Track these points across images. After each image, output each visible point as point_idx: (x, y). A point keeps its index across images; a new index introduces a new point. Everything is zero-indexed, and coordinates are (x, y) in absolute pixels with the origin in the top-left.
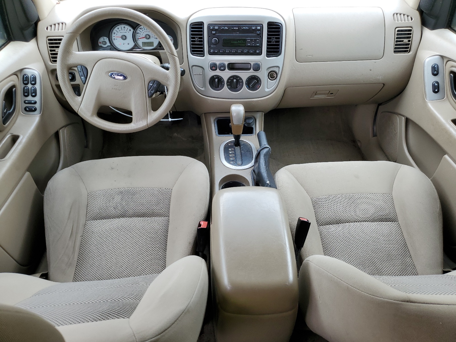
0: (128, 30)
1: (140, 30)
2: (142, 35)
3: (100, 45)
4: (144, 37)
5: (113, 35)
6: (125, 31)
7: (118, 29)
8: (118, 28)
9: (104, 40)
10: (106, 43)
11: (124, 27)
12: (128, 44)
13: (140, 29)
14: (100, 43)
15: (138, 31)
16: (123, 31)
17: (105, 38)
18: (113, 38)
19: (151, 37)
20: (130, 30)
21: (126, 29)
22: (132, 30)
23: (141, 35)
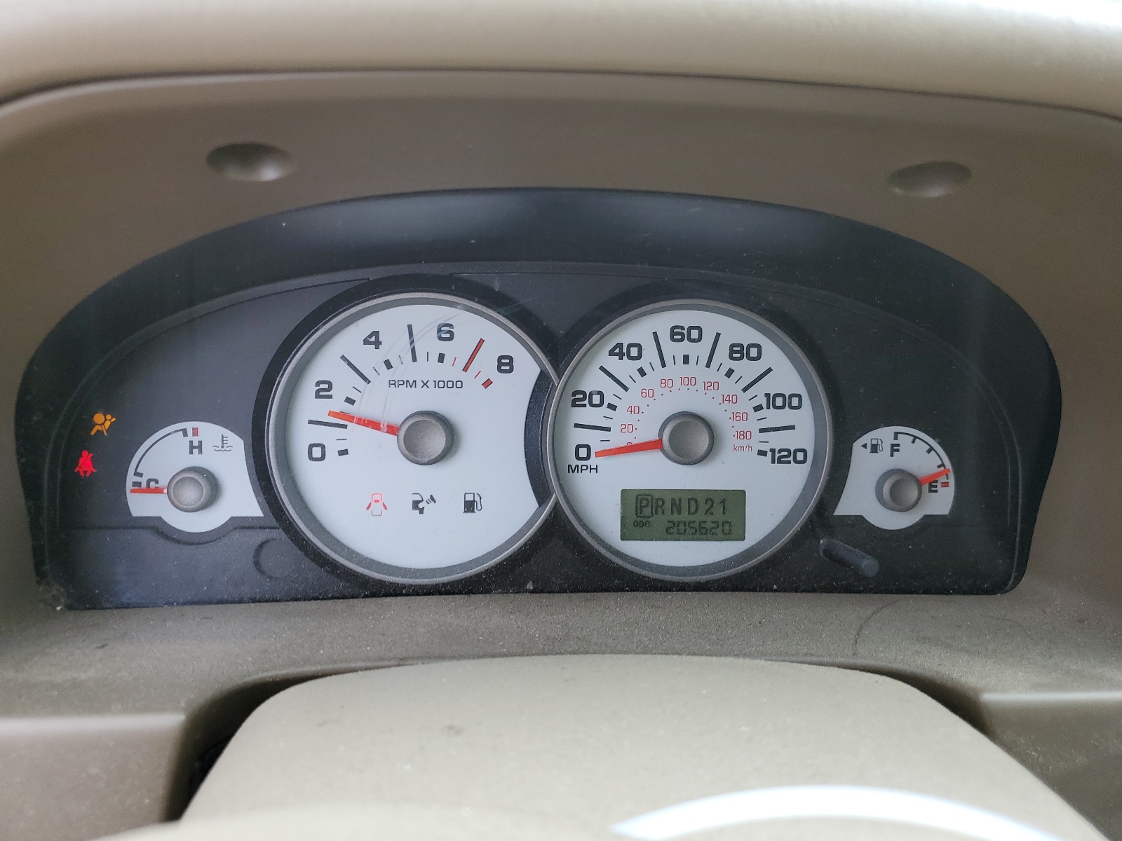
0: (486, 363)
1: (613, 364)
2: (631, 419)
3: (141, 506)
4: (655, 445)
5: (308, 406)
6: (449, 371)
7: (377, 344)
8: (374, 340)
9: (196, 460)
10: (213, 489)
11: (446, 333)
12: (470, 507)
13: (618, 351)
14: (151, 488)
15: (592, 381)
16: (427, 370)
17: (210, 432)
18: (303, 435)
19: (729, 439)
20: (505, 364)
21: (459, 349)
22: (528, 367)
23: (620, 417)
